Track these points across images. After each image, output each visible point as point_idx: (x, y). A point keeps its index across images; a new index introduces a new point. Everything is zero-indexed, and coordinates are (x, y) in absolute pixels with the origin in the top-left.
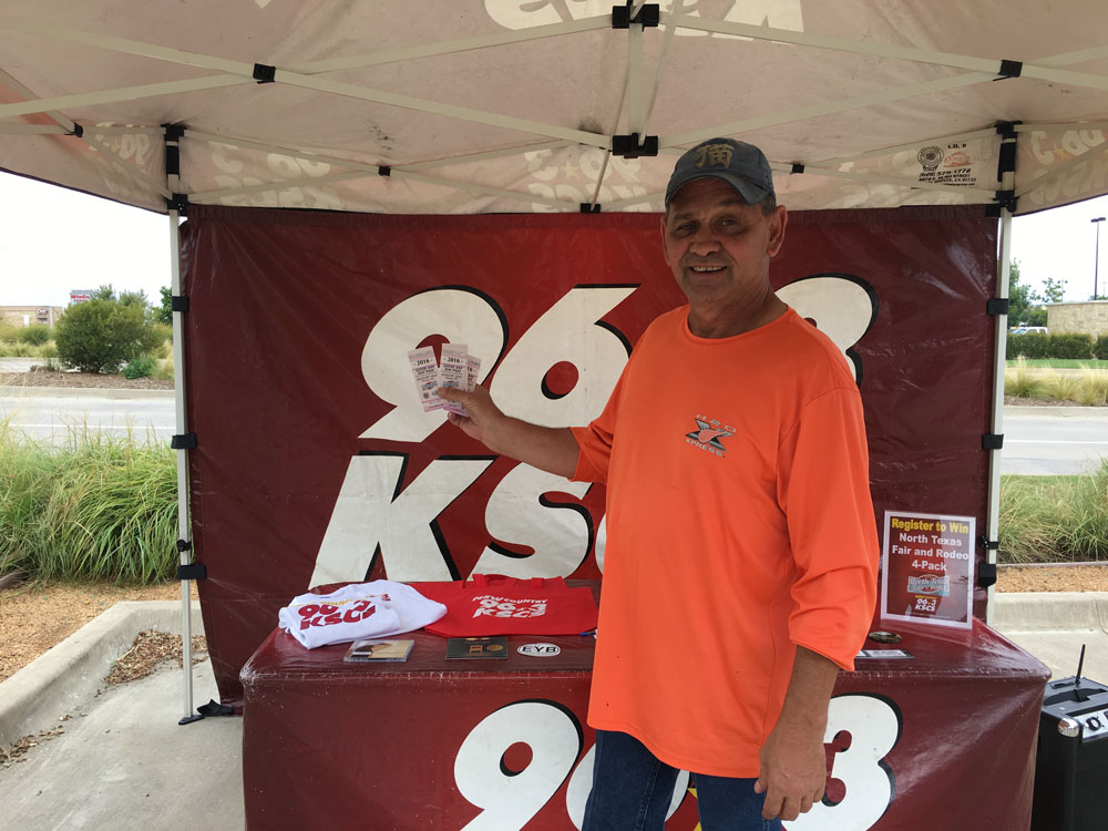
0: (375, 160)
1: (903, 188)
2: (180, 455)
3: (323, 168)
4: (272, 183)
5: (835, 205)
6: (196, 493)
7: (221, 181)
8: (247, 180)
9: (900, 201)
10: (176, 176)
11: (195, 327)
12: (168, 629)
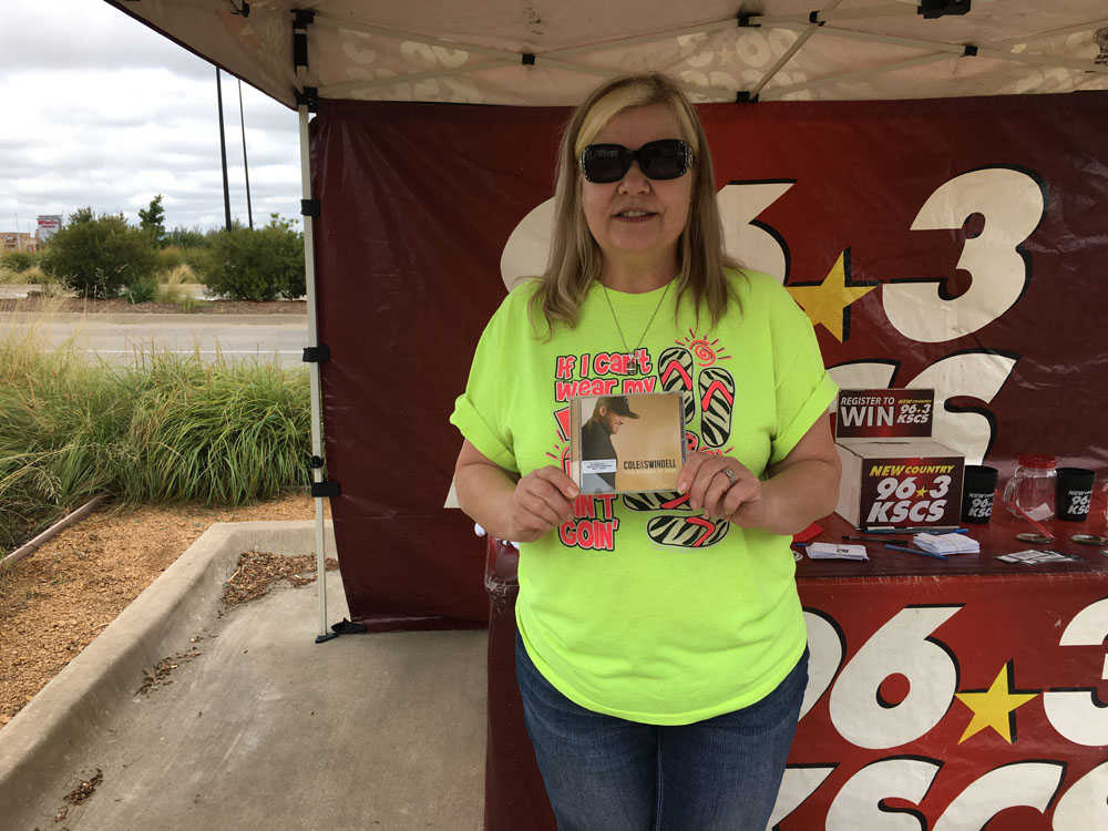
0: (516, 47)
1: (1078, 71)
2: (312, 369)
3: (461, 57)
4: (407, 74)
5: (1006, 90)
6: (328, 408)
7: (352, 73)
8: (382, 72)
9: (1074, 86)
10: (305, 67)
11: (326, 233)
12: (269, 550)
